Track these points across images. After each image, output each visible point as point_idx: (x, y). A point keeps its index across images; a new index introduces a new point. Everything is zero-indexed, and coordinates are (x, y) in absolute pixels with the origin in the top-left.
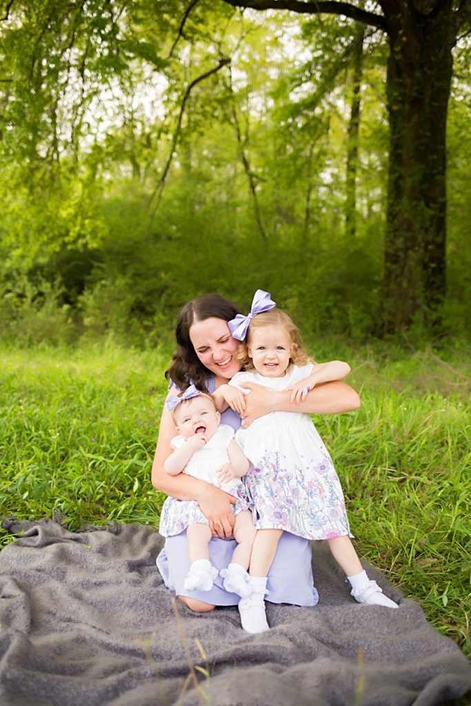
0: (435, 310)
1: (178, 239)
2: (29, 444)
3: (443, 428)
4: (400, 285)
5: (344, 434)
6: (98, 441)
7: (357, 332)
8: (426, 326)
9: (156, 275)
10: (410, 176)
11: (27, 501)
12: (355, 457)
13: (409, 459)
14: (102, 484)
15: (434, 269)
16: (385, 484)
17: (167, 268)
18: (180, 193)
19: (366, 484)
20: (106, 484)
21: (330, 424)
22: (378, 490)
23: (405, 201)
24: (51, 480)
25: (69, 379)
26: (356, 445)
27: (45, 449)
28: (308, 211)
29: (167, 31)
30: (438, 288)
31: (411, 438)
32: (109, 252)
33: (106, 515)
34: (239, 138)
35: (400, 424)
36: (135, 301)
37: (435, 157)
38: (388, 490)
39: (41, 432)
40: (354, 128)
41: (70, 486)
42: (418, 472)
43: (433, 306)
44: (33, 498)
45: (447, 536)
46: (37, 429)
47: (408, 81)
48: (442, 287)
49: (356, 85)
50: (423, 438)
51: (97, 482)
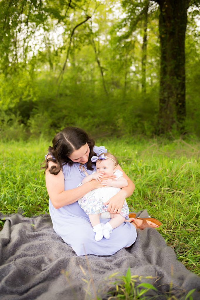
0: (181, 123)
1: (70, 96)
2: (7, 182)
3: (190, 170)
4: (166, 113)
5: (146, 174)
6: (38, 180)
7: (148, 133)
8: (178, 130)
9: (61, 111)
10: (170, 65)
11: (6, 205)
12: (151, 184)
13: (176, 184)
14: (40, 198)
15: (181, 106)
16: (166, 195)
17: (66, 108)
18: (71, 76)
19: (157, 195)
20: (42, 198)
21: (140, 170)
22: (163, 197)
23: (168, 76)
24: (17, 196)
25: (24, 154)
26: (152, 179)
27: (14, 183)
28: (126, 83)
29: (64, 5)
30: (183, 114)
31: (176, 175)
32: (41, 102)
33: (42, 211)
34: (96, 51)
35: (171, 169)
36: (52, 122)
37: (180, 57)
38: (167, 197)
39: (12, 176)
40: (145, 47)
41: (26, 199)
42: (180, 189)
43: (181, 121)
44: (9, 204)
45: (195, 216)
46: (10, 175)
47: (168, 24)
48: (184, 113)
49: (145, 28)
50: (181, 175)
51: (38, 197)
